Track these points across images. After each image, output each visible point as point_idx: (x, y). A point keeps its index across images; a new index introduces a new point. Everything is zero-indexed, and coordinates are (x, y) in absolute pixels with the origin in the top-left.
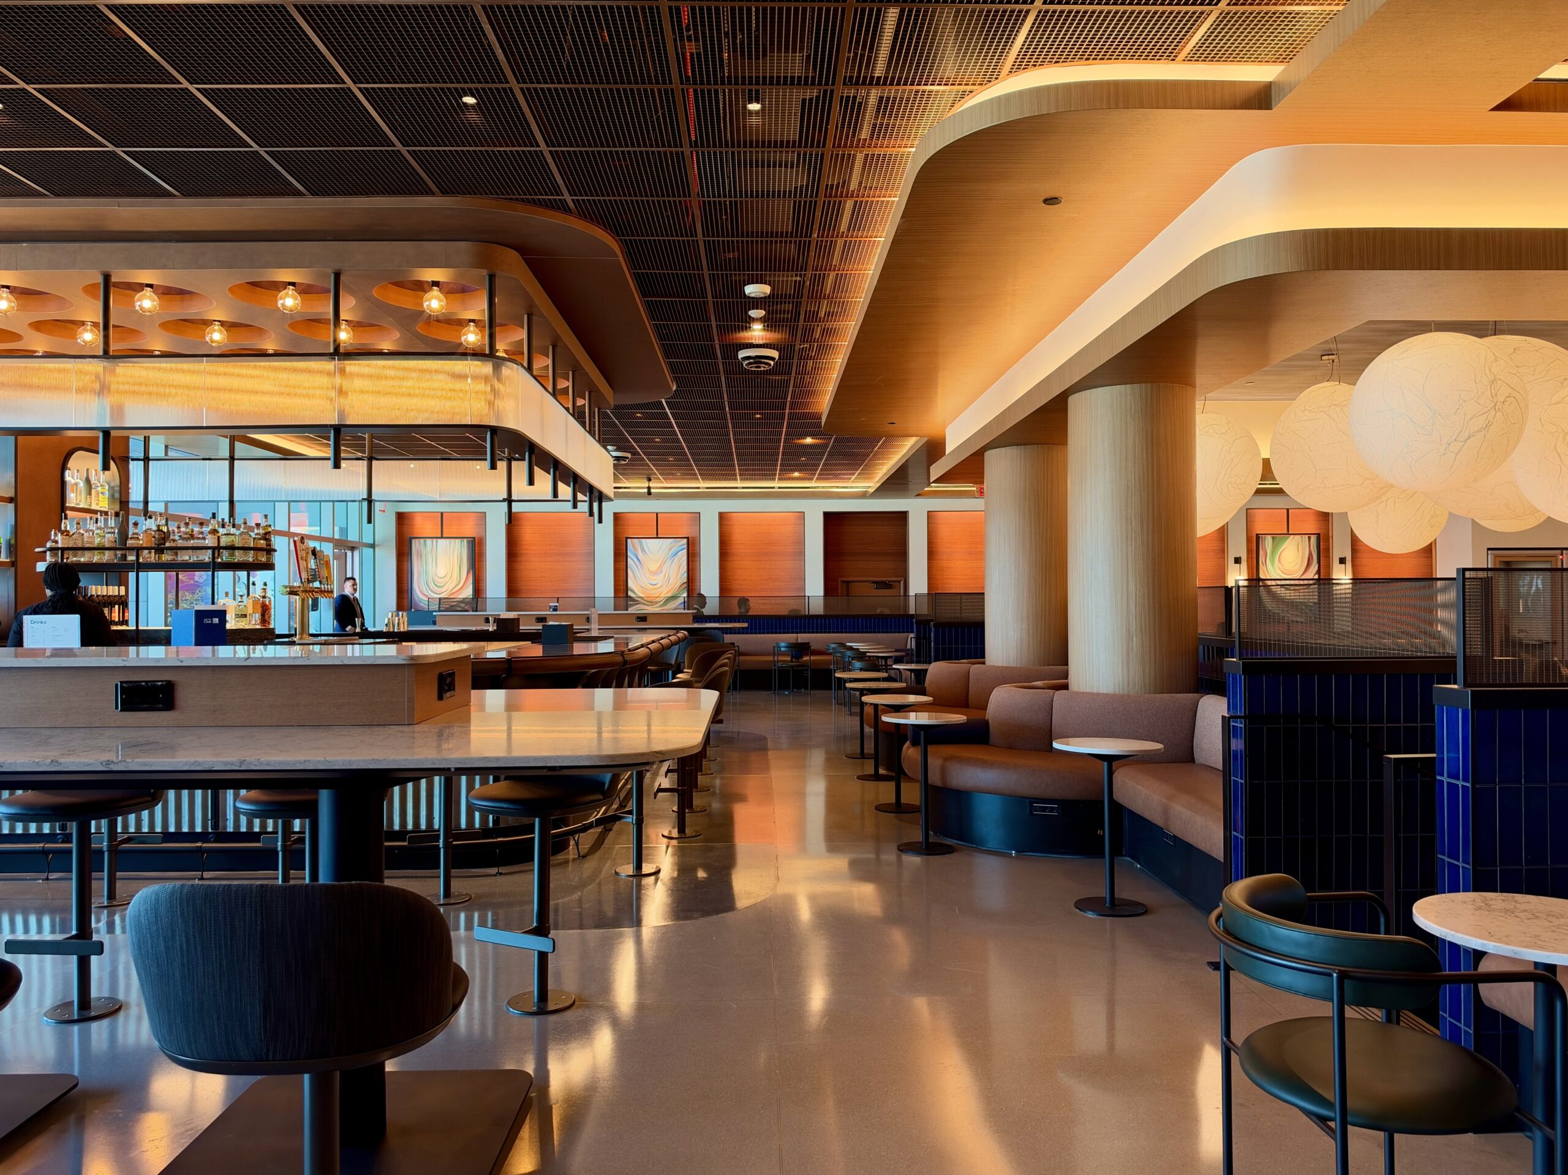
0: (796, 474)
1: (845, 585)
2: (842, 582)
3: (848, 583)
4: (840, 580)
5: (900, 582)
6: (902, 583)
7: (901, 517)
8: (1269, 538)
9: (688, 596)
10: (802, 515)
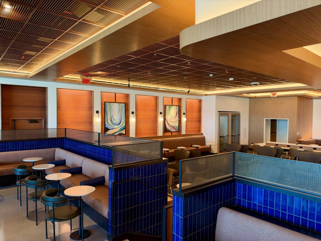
1: (13, 121)
2: (11, 120)
3: (14, 120)
4: (10, 119)
5: (42, 120)
6: (43, 120)
7: (44, 90)
8: (168, 106)
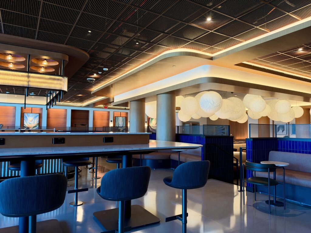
0: (68, 101)
1: (75, 125)
5: (87, 124)
7: (88, 111)
8: (151, 119)
9: (39, 126)
10: (66, 110)
